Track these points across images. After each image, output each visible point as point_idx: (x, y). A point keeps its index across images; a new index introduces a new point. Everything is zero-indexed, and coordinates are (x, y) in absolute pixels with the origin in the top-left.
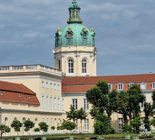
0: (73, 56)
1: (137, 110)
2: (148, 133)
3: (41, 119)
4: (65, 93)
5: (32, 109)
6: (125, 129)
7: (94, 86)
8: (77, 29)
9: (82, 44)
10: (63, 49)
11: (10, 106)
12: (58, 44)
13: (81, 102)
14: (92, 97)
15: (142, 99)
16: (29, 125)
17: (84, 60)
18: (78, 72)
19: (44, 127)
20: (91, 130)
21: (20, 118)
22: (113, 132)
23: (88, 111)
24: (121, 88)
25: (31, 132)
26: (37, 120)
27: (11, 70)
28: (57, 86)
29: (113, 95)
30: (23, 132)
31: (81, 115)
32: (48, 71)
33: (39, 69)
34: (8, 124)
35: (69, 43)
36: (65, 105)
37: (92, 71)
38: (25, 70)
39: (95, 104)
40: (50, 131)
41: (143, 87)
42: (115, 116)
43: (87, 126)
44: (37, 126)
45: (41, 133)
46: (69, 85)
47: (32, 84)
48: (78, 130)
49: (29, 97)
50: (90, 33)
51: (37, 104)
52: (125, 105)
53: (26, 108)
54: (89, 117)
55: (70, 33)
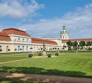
0: (64, 36)
1: (76, 46)
2: (78, 50)
3: (58, 47)
4: (62, 42)
5: (56, 45)
6: (74, 49)
7: (68, 41)
8: (65, 31)
9: (66, 33)
10: (62, 34)
11: (52, 45)
12: (61, 34)
13: (66, 44)
14: (68, 43)
15: (77, 44)
16: (56, 48)
17: (66, 36)
18: (65, 39)
19: (59, 49)
20: (68, 50)
21: (54, 47)
22: (72, 50)
23: (67, 46)
24: (73, 42)
25: (56, 50)
26: (57, 48)
27: (52, 38)
28: (61, 41)
29: (72, 43)
30: (54, 50)
31: (65, 47)
32: (59, 38)
33: (57, 38)
34: (52, 48)
35: (63, 33)
36: (62, 45)
37: (68, 38)
38: (55, 38)
39: (68, 45)
40: (60, 50)
41: (77, 41)
42: (72, 47)
43: (67, 49)
44: (57, 49)
45: (58, 50)
46: (63, 41)
47: (56, 41)
48: (65, 50)
49: (56, 43)
50: (67, 31)
51: (57, 45)
52: (74, 45)
53: (55, 45)
54: (67, 47)
55: (63, 31)
